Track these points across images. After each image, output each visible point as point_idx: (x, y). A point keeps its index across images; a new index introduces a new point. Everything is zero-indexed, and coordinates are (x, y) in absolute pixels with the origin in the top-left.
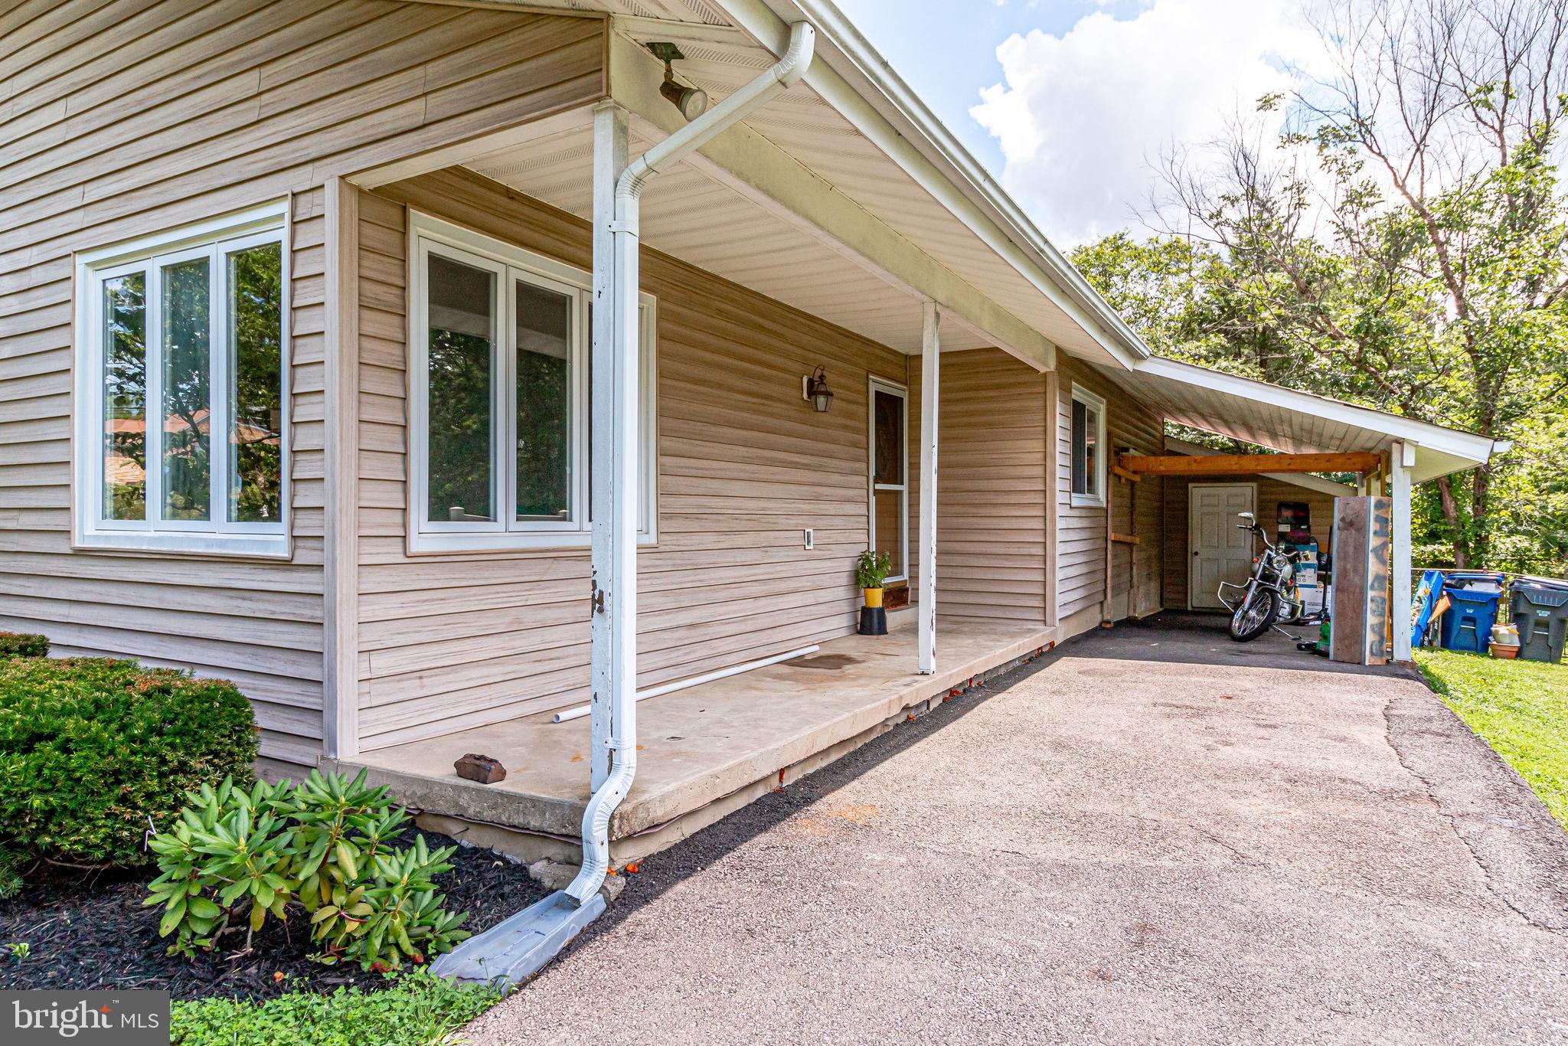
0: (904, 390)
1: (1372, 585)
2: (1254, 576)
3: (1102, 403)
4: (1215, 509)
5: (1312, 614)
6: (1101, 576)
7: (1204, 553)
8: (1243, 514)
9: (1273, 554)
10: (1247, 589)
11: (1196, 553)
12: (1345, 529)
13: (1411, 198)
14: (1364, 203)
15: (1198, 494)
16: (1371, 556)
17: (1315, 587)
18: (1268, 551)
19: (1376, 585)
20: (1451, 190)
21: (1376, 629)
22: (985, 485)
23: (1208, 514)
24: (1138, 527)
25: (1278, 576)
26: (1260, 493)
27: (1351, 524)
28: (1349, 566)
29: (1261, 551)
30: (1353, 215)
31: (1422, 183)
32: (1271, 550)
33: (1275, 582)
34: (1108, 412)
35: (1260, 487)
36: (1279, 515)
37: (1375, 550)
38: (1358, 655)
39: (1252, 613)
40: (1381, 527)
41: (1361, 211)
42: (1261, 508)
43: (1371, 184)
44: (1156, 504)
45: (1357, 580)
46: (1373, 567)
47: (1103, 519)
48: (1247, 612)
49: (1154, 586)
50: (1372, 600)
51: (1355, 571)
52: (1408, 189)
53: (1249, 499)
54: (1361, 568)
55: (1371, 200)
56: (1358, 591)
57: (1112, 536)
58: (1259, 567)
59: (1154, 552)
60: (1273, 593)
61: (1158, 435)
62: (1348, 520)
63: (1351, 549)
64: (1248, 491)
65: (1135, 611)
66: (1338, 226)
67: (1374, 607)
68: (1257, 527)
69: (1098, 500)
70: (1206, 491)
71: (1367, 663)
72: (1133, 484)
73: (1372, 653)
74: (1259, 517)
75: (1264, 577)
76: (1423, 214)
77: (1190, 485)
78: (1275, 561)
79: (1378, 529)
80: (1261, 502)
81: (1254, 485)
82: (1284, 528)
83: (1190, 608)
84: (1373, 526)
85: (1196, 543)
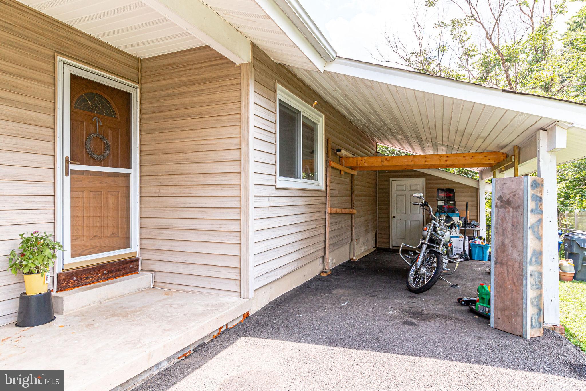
0: (136, 88)
1: (531, 260)
2: (424, 239)
3: (321, 117)
4: (403, 193)
5: (457, 254)
6: (322, 238)
7: (398, 217)
8: (416, 195)
9: (437, 224)
10: (420, 248)
11: (394, 217)
12: (502, 207)
13: (493, 44)
14: (471, 55)
15: (395, 184)
16: (529, 232)
17: (459, 237)
18: (433, 222)
19: (534, 260)
20: (510, 44)
21: (535, 303)
22: (195, 168)
23: (400, 195)
24: (356, 204)
25: (441, 240)
26: (427, 184)
27: (509, 202)
28: (507, 241)
29: (428, 221)
30: (466, 60)
31: (498, 39)
32: (436, 220)
33: (439, 244)
34: (326, 124)
35: (427, 180)
36: (438, 195)
37: (532, 227)
38: (519, 327)
39: (423, 270)
40: (536, 205)
41: (469, 58)
42: (428, 191)
43: (474, 45)
44: (373, 190)
45: (515, 255)
46: (531, 243)
47: (323, 199)
48: (419, 269)
49: (371, 236)
50: (531, 275)
51: (514, 246)
52: (493, 40)
53: (421, 186)
54: (519, 244)
55: (474, 53)
56: (517, 265)
57: (329, 210)
58: (428, 232)
59: (370, 217)
60: (438, 254)
61: (373, 152)
62: (505, 199)
63: (509, 226)
64: (420, 182)
65: (354, 256)
66: (459, 65)
67: (533, 282)
68: (426, 204)
69: (319, 185)
70: (399, 182)
71: (529, 337)
72: (352, 176)
73: (532, 327)
74: (427, 197)
75: (431, 240)
76: (499, 53)
77: (391, 179)
78: (439, 229)
79: (534, 207)
80: (427, 188)
81: (424, 179)
82: (441, 203)
83: (391, 247)
84: (531, 205)
85: (394, 212)
